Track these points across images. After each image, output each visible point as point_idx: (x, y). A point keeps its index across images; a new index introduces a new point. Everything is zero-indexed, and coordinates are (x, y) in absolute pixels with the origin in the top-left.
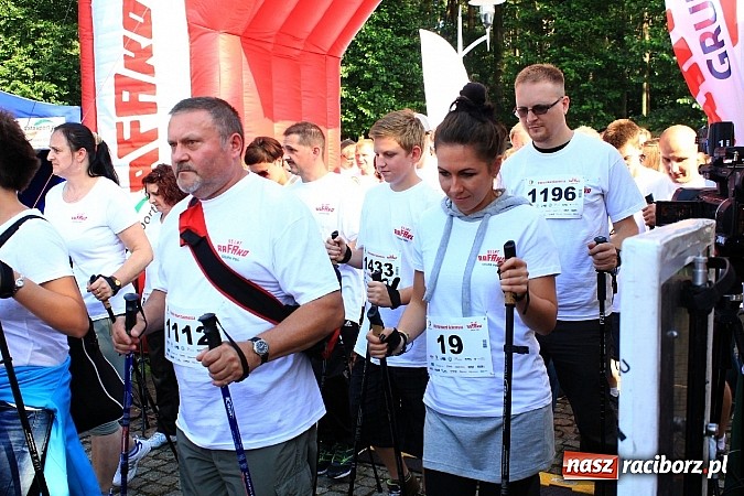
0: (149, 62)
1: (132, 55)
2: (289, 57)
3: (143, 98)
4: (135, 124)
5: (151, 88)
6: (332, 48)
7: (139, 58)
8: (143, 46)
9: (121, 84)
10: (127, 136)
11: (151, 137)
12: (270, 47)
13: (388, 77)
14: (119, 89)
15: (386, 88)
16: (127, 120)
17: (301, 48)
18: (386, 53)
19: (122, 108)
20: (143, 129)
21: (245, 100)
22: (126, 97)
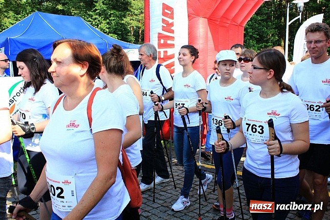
0: (172, 28)
1: (165, 26)
2: (225, 27)
3: (169, 42)
4: (165, 52)
5: (172, 38)
6: (241, 23)
7: (168, 27)
8: (170, 22)
9: (160, 36)
10: (162, 56)
11: (172, 57)
12: (218, 23)
13: (252, 33)
14: (159, 39)
15: (251, 37)
16: (162, 50)
17: (229, 23)
18: (252, 23)
19: (160, 46)
20: (169, 54)
21: (209, 43)
22: (162, 41)
